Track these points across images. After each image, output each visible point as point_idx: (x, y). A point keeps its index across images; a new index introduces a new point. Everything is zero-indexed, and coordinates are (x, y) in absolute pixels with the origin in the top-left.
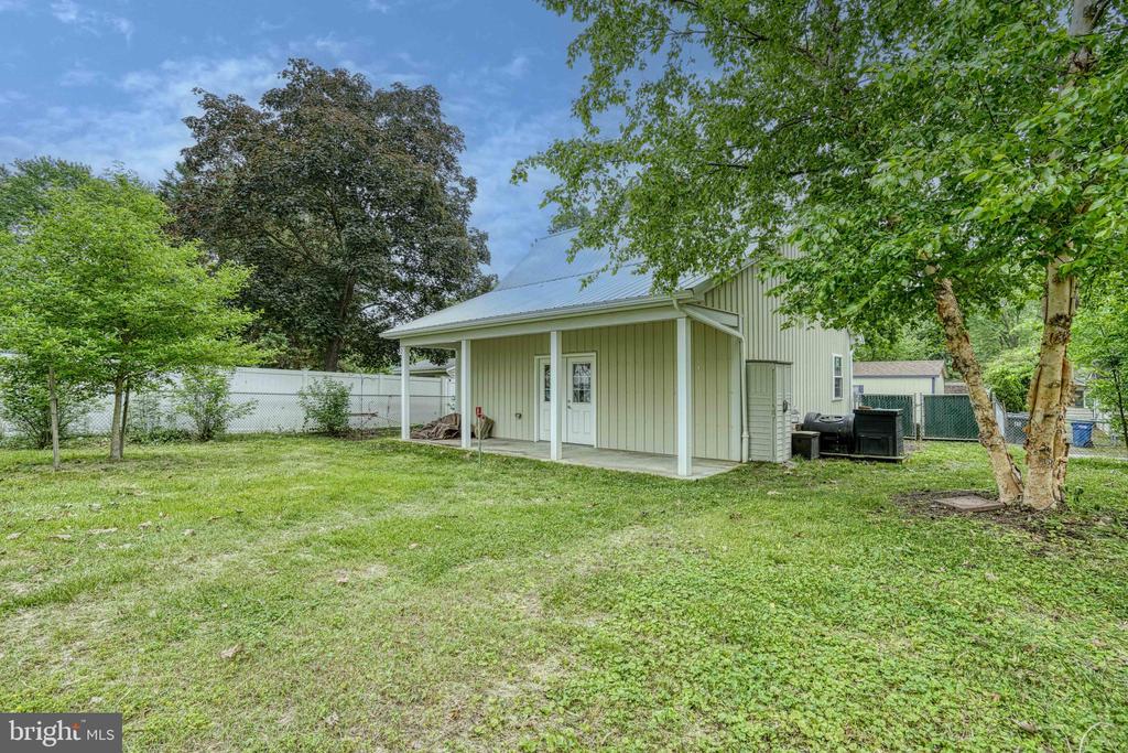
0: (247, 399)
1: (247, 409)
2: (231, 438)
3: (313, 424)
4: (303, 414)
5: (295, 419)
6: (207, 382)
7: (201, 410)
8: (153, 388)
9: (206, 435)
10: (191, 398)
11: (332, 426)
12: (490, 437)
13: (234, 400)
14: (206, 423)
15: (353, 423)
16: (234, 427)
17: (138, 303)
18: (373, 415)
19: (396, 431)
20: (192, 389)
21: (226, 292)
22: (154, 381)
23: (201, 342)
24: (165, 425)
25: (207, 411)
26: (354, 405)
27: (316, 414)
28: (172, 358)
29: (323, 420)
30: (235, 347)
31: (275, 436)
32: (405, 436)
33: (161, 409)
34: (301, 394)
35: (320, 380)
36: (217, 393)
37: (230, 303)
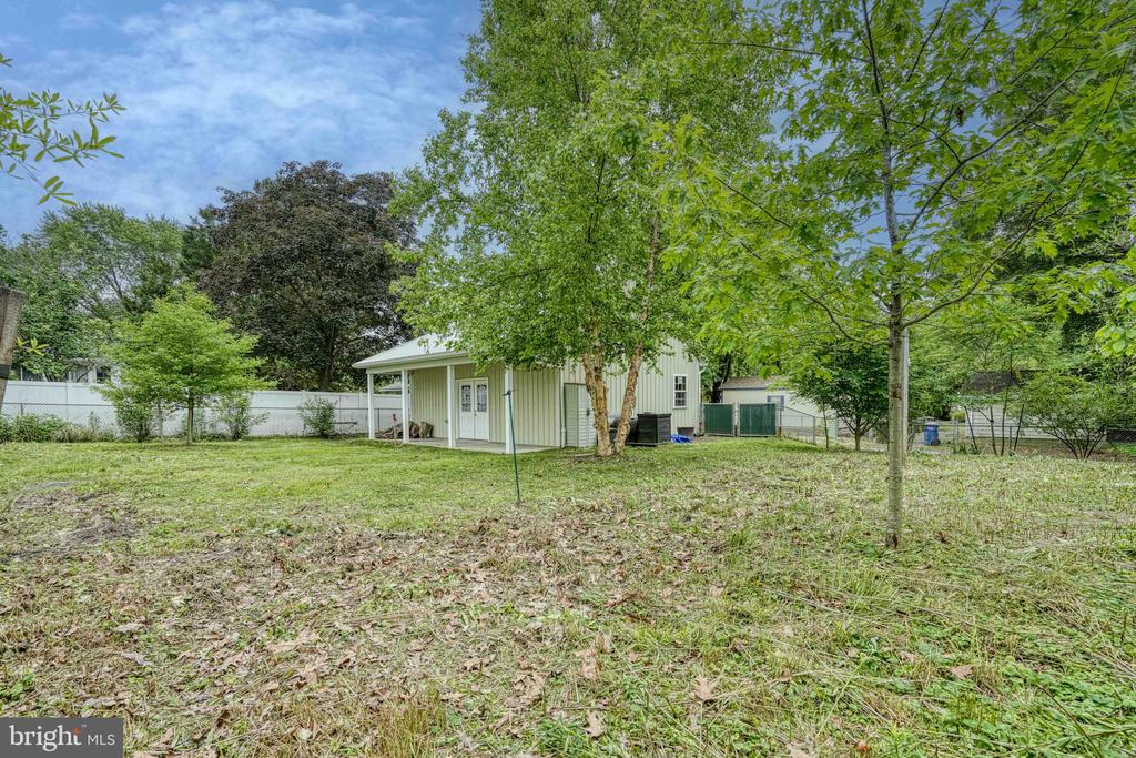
0: (262, 412)
1: (263, 418)
2: (253, 439)
3: (310, 430)
4: (302, 422)
5: (296, 425)
6: (236, 400)
7: (232, 420)
8: (206, 404)
9: (237, 436)
10: (226, 412)
11: (323, 430)
12: (431, 437)
13: (254, 413)
14: (236, 428)
15: (337, 428)
16: (254, 431)
17: (200, 360)
18: (355, 423)
19: (365, 435)
20: (227, 406)
21: (246, 349)
22: (207, 401)
23: (234, 379)
24: (209, 430)
25: (237, 420)
26: (338, 416)
27: (311, 422)
28: (219, 387)
29: (317, 426)
30: (253, 380)
31: (282, 438)
32: (372, 437)
33: (206, 419)
34: (299, 408)
35: (312, 398)
36: (243, 408)
37: (248, 355)
